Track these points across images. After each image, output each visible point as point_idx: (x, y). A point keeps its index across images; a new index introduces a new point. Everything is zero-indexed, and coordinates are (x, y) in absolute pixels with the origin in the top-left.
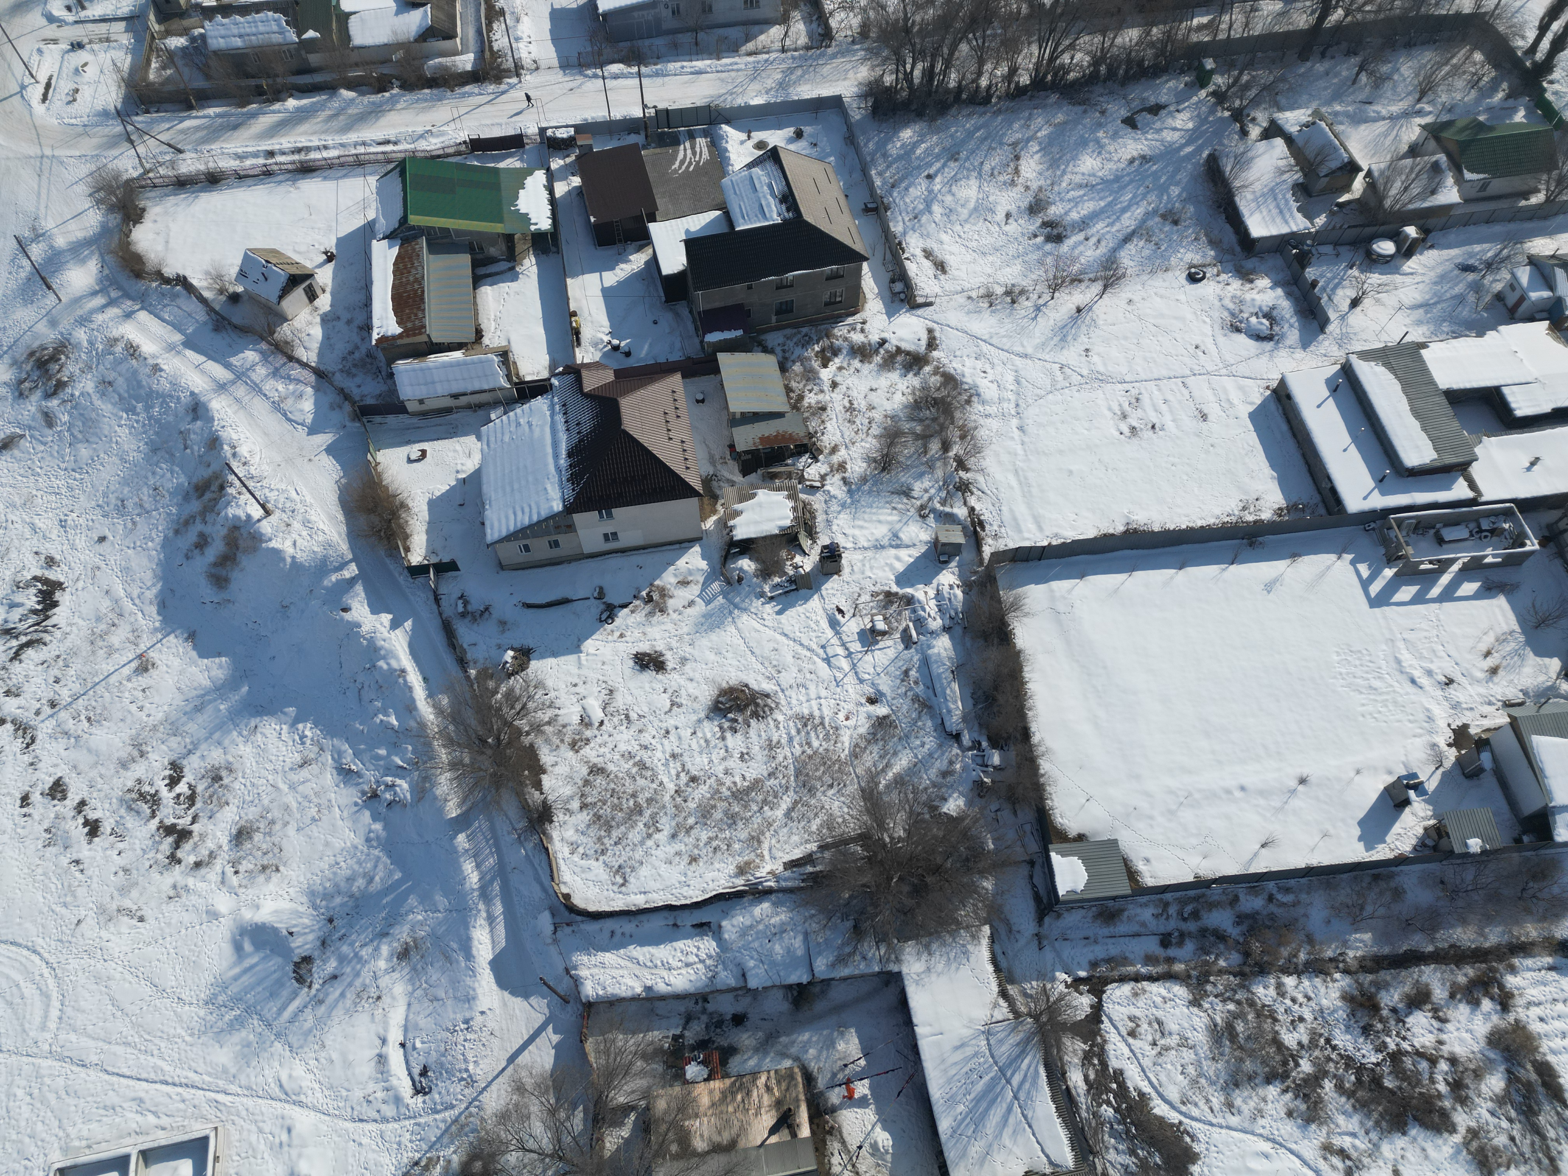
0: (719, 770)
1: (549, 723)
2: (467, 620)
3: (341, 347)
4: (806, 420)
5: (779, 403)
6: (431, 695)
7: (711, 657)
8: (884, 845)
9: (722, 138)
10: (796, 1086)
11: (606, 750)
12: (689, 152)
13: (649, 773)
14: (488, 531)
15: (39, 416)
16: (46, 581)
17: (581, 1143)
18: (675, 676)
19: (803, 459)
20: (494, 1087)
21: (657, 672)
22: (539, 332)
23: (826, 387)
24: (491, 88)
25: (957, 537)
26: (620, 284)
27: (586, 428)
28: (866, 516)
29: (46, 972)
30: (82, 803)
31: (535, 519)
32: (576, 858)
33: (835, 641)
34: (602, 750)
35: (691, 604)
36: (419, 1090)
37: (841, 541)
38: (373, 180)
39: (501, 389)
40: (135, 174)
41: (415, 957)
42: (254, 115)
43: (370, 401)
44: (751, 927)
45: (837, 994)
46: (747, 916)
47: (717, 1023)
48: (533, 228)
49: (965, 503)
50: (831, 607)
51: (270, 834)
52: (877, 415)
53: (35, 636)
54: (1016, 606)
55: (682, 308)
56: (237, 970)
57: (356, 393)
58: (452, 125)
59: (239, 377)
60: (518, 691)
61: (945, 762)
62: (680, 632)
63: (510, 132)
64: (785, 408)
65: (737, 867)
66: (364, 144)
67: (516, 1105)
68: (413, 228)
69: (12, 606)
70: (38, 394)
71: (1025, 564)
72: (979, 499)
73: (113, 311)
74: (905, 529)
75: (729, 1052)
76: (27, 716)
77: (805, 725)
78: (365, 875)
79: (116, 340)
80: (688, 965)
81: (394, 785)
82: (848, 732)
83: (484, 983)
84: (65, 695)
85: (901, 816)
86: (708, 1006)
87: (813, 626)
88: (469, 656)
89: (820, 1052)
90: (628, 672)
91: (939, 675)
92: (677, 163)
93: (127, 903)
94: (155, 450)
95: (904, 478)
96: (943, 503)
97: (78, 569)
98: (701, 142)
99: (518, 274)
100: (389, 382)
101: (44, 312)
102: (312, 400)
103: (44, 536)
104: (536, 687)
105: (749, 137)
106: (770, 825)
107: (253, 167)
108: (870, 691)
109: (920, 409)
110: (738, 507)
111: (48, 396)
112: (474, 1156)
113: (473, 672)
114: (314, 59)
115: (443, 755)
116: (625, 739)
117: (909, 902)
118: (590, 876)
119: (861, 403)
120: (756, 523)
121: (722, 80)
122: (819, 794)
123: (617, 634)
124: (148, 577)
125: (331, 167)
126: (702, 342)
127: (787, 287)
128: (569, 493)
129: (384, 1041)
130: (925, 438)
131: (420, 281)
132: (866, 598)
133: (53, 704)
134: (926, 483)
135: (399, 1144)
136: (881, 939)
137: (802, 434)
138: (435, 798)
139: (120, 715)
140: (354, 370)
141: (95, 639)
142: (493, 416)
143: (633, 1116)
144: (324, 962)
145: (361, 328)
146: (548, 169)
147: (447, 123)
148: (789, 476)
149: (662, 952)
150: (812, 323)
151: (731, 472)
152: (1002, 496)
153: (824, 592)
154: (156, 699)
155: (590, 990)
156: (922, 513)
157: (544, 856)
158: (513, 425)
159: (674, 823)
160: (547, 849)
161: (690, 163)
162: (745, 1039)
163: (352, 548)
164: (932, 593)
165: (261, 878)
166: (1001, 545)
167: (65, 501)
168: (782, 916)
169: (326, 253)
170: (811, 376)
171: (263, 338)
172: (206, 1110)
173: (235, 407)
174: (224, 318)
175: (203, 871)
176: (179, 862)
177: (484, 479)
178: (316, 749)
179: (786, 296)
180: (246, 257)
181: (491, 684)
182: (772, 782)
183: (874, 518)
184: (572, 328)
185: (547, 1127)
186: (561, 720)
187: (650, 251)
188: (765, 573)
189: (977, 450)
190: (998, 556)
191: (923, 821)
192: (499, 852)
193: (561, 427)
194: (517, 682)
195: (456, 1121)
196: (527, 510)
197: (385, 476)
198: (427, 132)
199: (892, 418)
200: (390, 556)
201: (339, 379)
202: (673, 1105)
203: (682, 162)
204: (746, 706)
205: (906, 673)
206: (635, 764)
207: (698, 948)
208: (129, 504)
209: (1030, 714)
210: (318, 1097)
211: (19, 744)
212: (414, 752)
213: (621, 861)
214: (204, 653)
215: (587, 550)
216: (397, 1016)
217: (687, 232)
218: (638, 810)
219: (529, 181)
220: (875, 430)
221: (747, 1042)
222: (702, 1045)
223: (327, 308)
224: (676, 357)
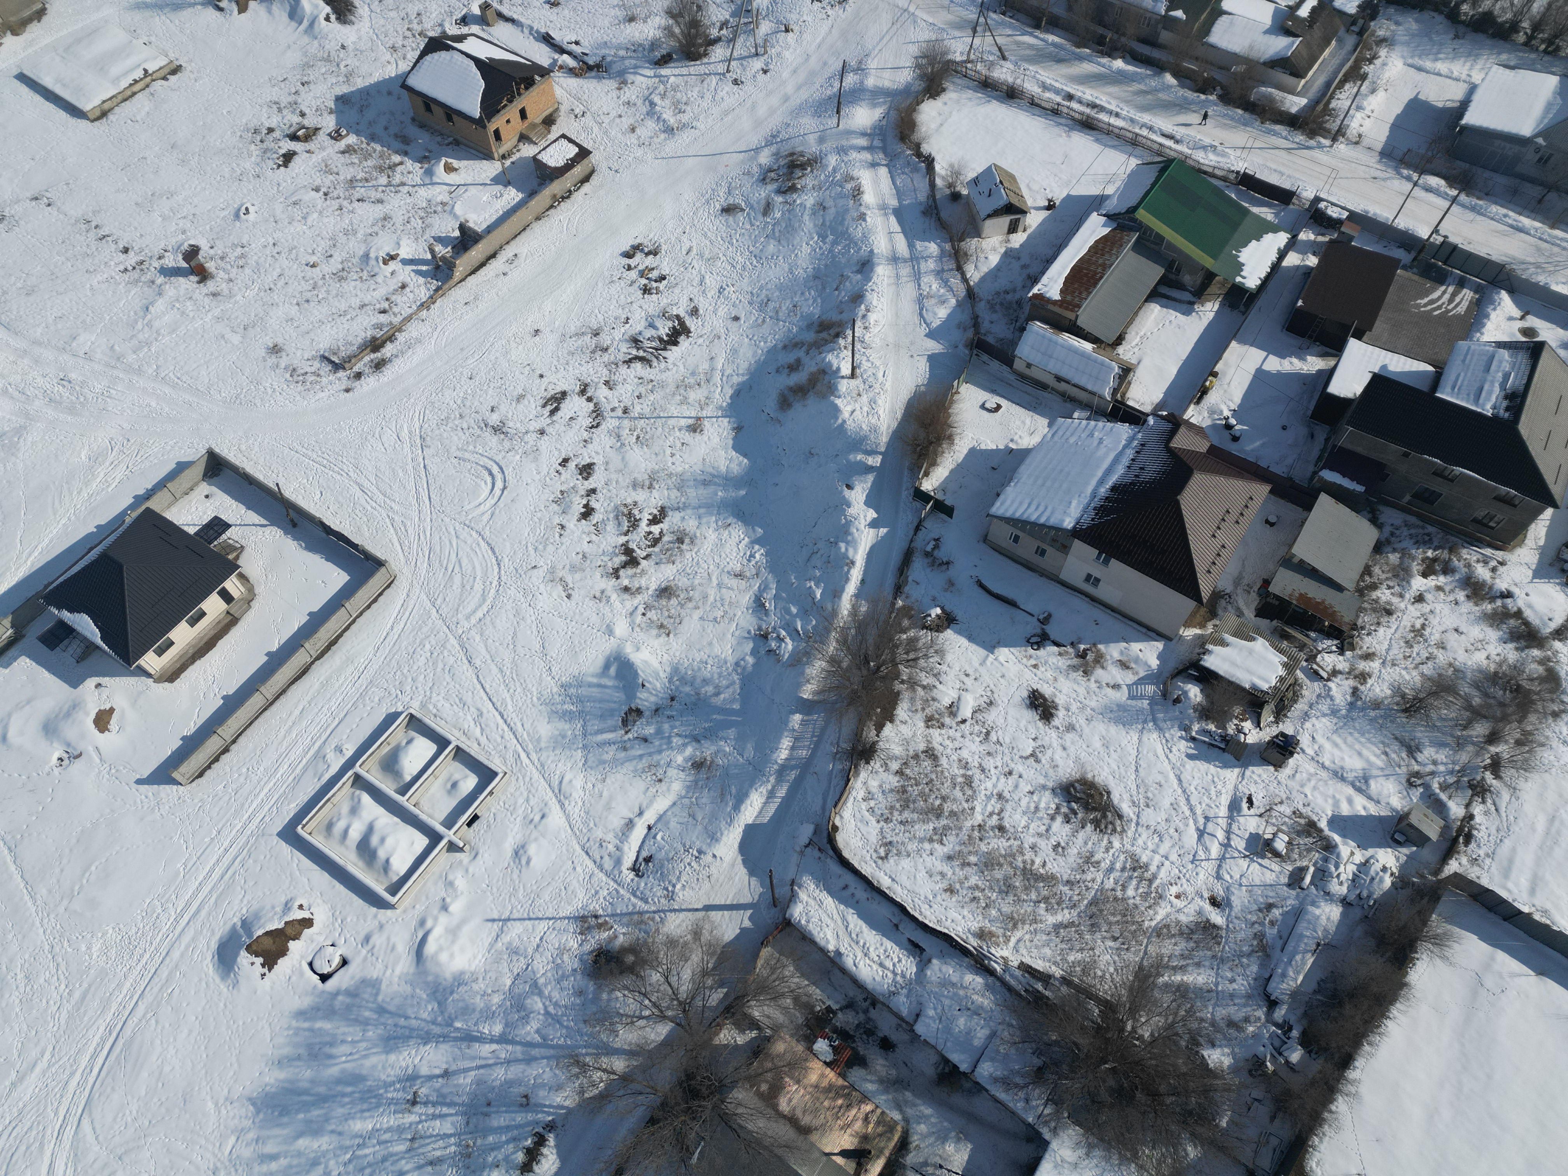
0: (1029, 840)
1: (924, 687)
2: (926, 561)
3: (1002, 283)
4: (1361, 610)
5: (1347, 576)
6: (857, 596)
7: (1097, 744)
8: (1122, 1030)
9: (1492, 302)
10: (889, 1139)
11: (951, 745)
12: (1447, 296)
13: (970, 792)
14: (998, 504)
15: (763, 202)
16: (682, 323)
17: (706, 1015)
18: (1053, 734)
19: (1329, 642)
20: (682, 915)
21: (1041, 718)
22: (1172, 371)
23: (1409, 595)
24: (1300, 138)
25: (1432, 829)
26: (1279, 374)
27: (1146, 476)
28: (1350, 739)
29: (495, 583)
30: (593, 491)
31: (1042, 520)
32: (864, 806)
33: (1223, 822)
34: (948, 742)
35: (1116, 687)
36: (635, 869)
37: (1304, 741)
38: (1134, 162)
39: (1101, 397)
40: (959, 58)
41: (703, 775)
42: (1081, 58)
43: (990, 340)
44: (954, 985)
45: (979, 1105)
46: (957, 974)
47: (869, 1031)
48: (1238, 279)
49: (1467, 806)
50: (1245, 789)
51: (682, 606)
52: (1442, 657)
53: (649, 357)
54: (1440, 941)
55: (1321, 433)
56: (595, 680)
57: (985, 326)
58: (1239, 152)
59: (911, 259)
60: (920, 644)
61: (1241, 1015)
62: (1087, 702)
63: (1286, 185)
64: (1349, 585)
65: (981, 930)
66: (1151, 128)
67: (686, 944)
68: (1135, 220)
69: (652, 325)
70: (775, 186)
71: (1485, 911)
72: (1487, 813)
73: (867, 156)
74: (1381, 780)
75: (858, 1061)
76: (606, 407)
77: (1134, 869)
78: (717, 687)
79: (852, 178)
80: (881, 965)
81: (782, 640)
82: (1169, 909)
83: (731, 836)
84: (637, 410)
85: (1159, 1021)
86: (871, 1009)
87: (1213, 793)
88: (906, 589)
89: (931, 1134)
90: (1017, 699)
91: (1301, 936)
92: (1426, 300)
93: (569, 579)
94: (816, 277)
95: (1421, 734)
96: (1444, 787)
97: (707, 329)
98: (1467, 295)
99: (1193, 310)
100: (1017, 334)
101: (822, 128)
102: (949, 311)
103: (704, 292)
104: (936, 652)
105: (1522, 318)
106: (1035, 921)
107: (1049, 100)
108: (1220, 892)
109: (1495, 684)
110: (1228, 638)
111: (780, 192)
112: (632, 949)
113: (900, 603)
114: (1165, 36)
115: (832, 647)
116: (972, 750)
117: (1105, 1097)
118: (864, 829)
119: (1434, 634)
120: (1234, 664)
121: (1539, 249)
122: (1098, 935)
123: (1033, 662)
124: (744, 366)
125: (1108, 133)
126: (1315, 473)
127: (1446, 478)
128: (1087, 520)
129: (641, 814)
130: (1476, 714)
131: (1105, 267)
132: (1286, 809)
133: (625, 411)
134: (1441, 756)
135: (597, 892)
136: (1054, 1099)
137: (1347, 619)
138: (803, 673)
139: (656, 449)
140: (997, 307)
141: (682, 386)
142: (1076, 415)
143: (754, 1033)
144: (648, 724)
145: (1029, 277)
146: (1294, 237)
147: (1235, 148)
148: (1302, 647)
149: (871, 937)
150: (1446, 528)
151: (1248, 605)
152: (1515, 828)
153: (1248, 773)
154: (685, 456)
155: (797, 912)
156: (1412, 780)
157: (843, 783)
158: (1087, 433)
159: (957, 848)
160: (849, 780)
161: (1439, 307)
162: (880, 1064)
163: (889, 444)
164: (1359, 857)
165: (655, 632)
166: (1473, 873)
167: (734, 275)
168: (985, 1001)
169: (1050, 201)
170: (1401, 574)
171: (951, 240)
172: (510, 755)
173: (892, 281)
174: (936, 208)
175: (626, 596)
176: (618, 578)
177: (1028, 461)
178: (754, 571)
179: (1437, 485)
180: (989, 169)
181: (906, 623)
182: (1066, 889)
183: (1357, 746)
184: (1203, 385)
185: (692, 979)
186: (935, 693)
187: (1332, 363)
188: (1205, 713)
189: (1526, 767)
190: (1460, 881)
191: (1176, 1043)
192: (814, 751)
193: (1125, 461)
194: (925, 636)
195: (641, 913)
196: (1041, 508)
197: (955, 406)
198: (1212, 146)
199: (1457, 670)
200: (911, 470)
201: (982, 308)
202: (788, 1057)
203: (1432, 302)
204: (1094, 809)
205: (1270, 907)
206: (964, 776)
207: (900, 961)
208: (771, 305)
209: (1367, 1048)
210: (575, 811)
211: (588, 422)
212: (814, 628)
213: (894, 839)
214: (738, 447)
215: (1064, 576)
216: (662, 804)
217: (1384, 367)
218: (938, 813)
219: (1269, 238)
220: (1428, 669)
221: (878, 1068)
222: (844, 1035)
223: (1017, 245)
224: (1279, 470)
